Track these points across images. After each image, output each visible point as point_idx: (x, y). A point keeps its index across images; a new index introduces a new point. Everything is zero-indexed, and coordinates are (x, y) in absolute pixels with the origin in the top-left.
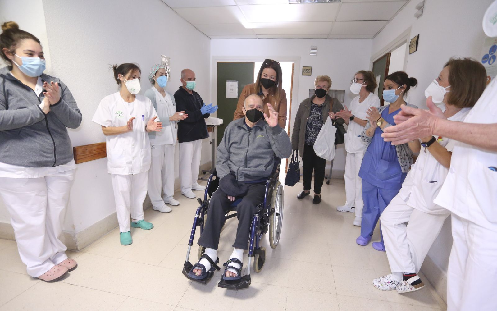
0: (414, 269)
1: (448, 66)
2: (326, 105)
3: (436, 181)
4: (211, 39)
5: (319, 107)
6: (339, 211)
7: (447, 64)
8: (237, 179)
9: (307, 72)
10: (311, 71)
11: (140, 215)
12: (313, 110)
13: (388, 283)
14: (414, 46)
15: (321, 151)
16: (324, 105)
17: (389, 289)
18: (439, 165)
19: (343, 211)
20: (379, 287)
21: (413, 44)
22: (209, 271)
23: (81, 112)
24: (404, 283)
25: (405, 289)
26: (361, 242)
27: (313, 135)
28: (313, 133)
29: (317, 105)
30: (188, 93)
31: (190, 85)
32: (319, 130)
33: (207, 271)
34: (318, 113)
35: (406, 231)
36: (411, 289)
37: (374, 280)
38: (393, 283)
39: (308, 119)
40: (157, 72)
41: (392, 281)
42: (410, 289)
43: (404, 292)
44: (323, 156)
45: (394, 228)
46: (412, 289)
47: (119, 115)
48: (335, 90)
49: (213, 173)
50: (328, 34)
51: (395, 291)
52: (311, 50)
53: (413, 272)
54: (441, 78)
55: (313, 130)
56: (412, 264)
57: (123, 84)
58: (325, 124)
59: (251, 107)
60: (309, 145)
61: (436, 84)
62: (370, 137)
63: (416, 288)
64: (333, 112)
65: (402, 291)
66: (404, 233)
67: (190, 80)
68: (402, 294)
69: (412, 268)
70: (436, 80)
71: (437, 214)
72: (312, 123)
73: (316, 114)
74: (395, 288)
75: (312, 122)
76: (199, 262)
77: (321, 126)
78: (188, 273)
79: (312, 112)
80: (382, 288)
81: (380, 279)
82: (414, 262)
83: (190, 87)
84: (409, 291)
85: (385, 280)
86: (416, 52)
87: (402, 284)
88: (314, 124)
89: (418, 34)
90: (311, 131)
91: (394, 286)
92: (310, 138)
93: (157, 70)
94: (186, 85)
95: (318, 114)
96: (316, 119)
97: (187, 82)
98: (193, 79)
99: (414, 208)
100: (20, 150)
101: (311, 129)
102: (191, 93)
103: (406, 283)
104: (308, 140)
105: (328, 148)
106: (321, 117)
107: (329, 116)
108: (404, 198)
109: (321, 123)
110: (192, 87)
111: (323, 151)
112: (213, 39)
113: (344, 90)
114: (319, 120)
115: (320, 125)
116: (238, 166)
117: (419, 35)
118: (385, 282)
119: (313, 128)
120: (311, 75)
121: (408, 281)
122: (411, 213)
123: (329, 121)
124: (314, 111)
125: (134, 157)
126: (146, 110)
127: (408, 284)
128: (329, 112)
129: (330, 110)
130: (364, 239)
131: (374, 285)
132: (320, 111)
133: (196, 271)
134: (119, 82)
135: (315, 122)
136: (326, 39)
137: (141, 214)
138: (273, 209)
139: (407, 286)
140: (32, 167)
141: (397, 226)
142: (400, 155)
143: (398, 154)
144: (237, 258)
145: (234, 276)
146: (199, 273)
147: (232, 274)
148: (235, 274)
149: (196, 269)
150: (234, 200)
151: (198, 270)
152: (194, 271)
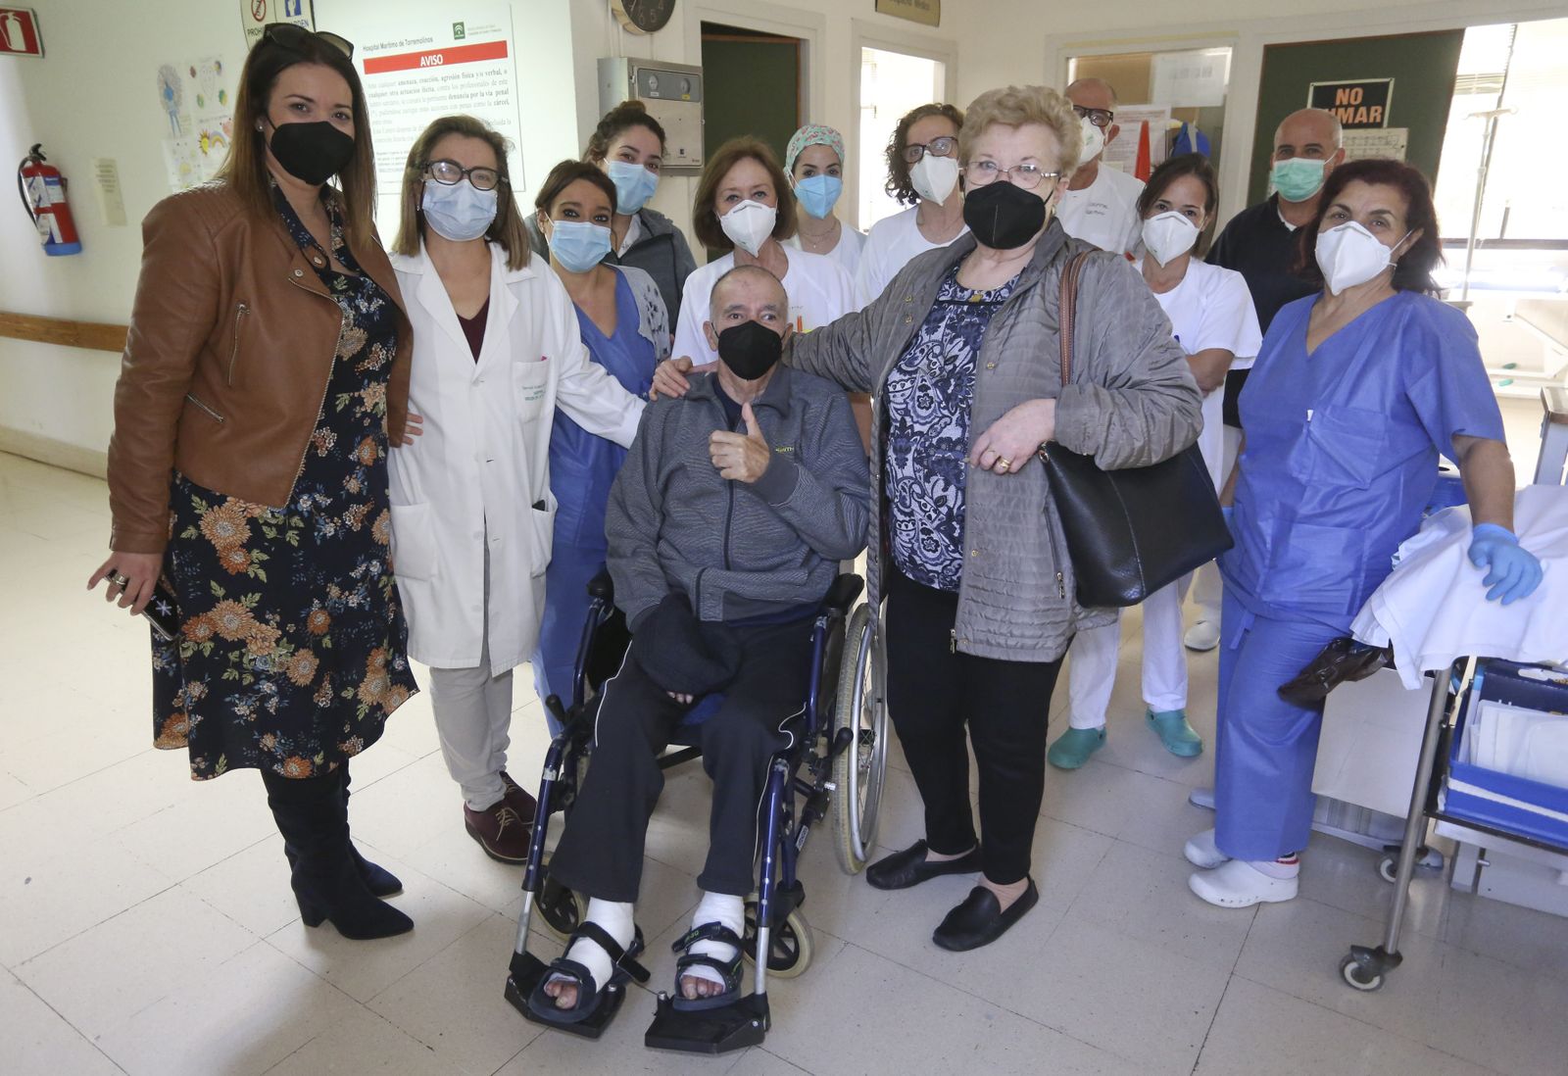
5: (978, 308)
8: (698, 612)
12: (936, 328)
22: (606, 987)
29: (969, 294)
33: (598, 988)
49: (602, 597)
59: (736, 316)
72: (909, 422)
76: (567, 953)
78: (527, 998)
88: (917, 428)
109: (961, 424)
116: (696, 566)
119: (910, 456)
124: (939, 333)
133: (557, 992)
135: (923, 413)
138: (845, 729)
144: (719, 923)
145: (715, 993)
146: (567, 1000)
147: (702, 989)
148: (714, 984)
149: (558, 982)
150: (689, 698)
151: (564, 985)
152: (548, 988)
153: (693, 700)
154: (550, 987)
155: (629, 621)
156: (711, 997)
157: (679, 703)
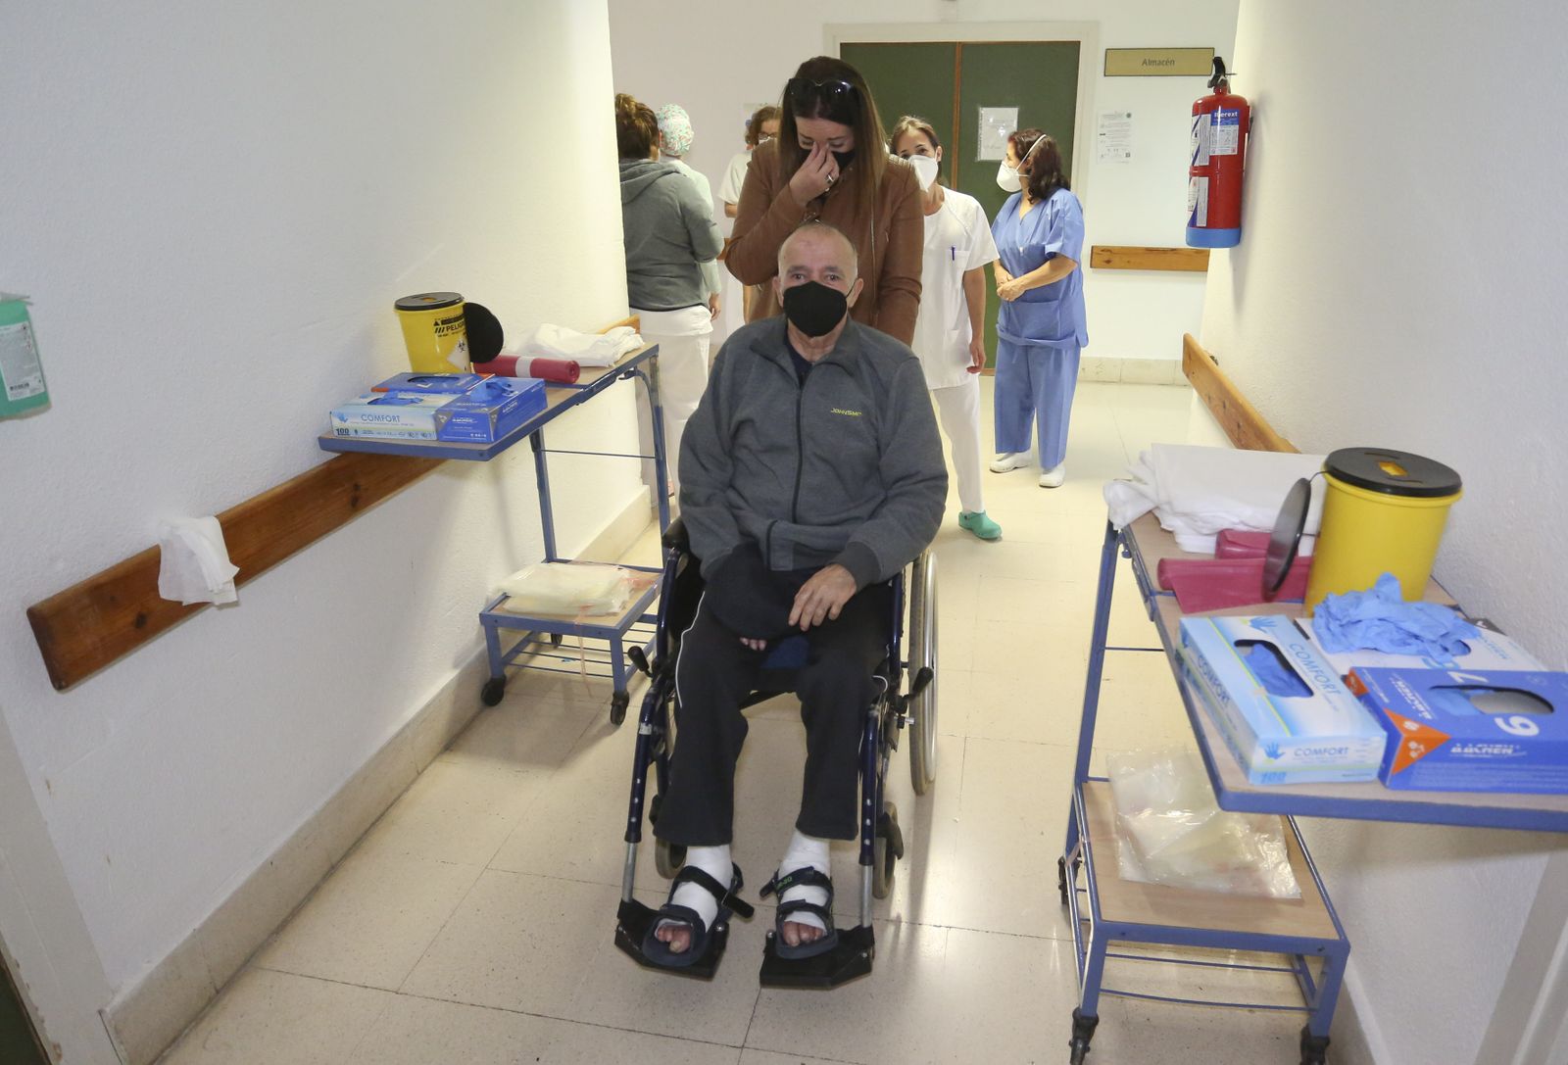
8: (769, 562)
22: (713, 925)
33: (707, 927)
49: (678, 547)
59: (798, 277)
76: (671, 898)
78: (640, 944)
133: (669, 937)
138: (924, 669)
144: (811, 868)
145: (816, 938)
146: (679, 944)
147: (805, 936)
148: (814, 928)
149: (668, 927)
150: (762, 645)
151: (675, 929)
152: (659, 934)
153: (766, 647)
154: (661, 933)
155: (703, 567)
156: (813, 942)
157: (752, 650)
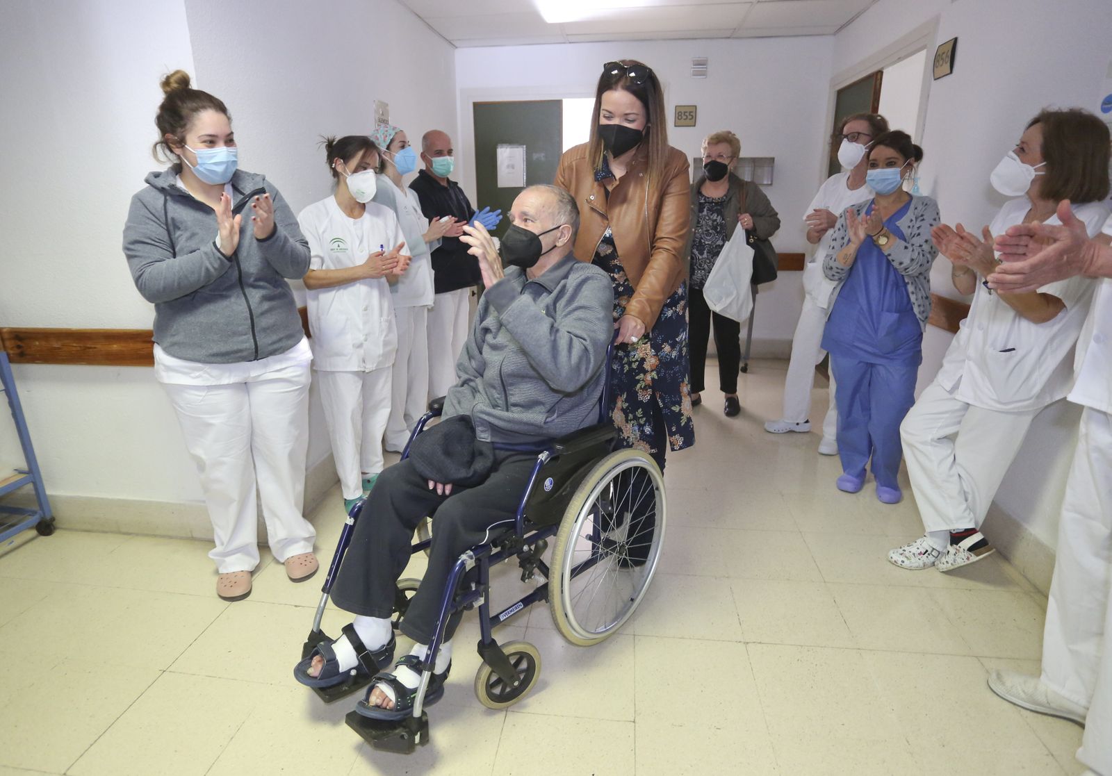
0: (973, 521)
1: (1038, 126)
2: (730, 199)
3: (1014, 349)
4: (456, 48)
5: (717, 204)
6: (770, 432)
7: (1035, 121)
8: (476, 433)
9: (685, 117)
10: (694, 115)
11: (377, 462)
12: (703, 211)
13: (920, 554)
14: (946, 63)
15: (720, 299)
16: (729, 197)
17: (922, 565)
18: (1019, 321)
19: (781, 431)
20: (903, 564)
21: (942, 59)
23: (310, 245)
24: (952, 549)
25: (955, 561)
26: (849, 486)
27: (706, 266)
28: (705, 263)
29: (711, 199)
30: (439, 184)
31: (441, 165)
32: (717, 254)
33: (343, 670)
34: (715, 218)
35: (953, 449)
36: (968, 558)
37: (891, 552)
38: (929, 554)
39: (695, 230)
40: (392, 141)
41: (927, 551)
42: (965, 559)
43: (952, 567)
44: (723, 310)
45: (930, 447)
46: (971, 558)
47: (339, 246)
48: (752, 158)
50: (735, 29)
51: (933, 568)
52: (694, 65)
53: (971, 526)
54: (1025, 149)
55: (705, 255)
56: (968, 511)
57: (341, 177)
58: (730, 241)
60: (697, 288)
61: (1015, 160)
62: (847, 268)
63: (977, 555)
64: (748, 214)
65: (949, 567)
66: (952, 453)
67: (440, 153)
68: (948, 573)
69: (968, 519)
70: (1013, 151)
71: (1016, 411)
73: (710, 219)
74: (933, 564)
75: (702, 238)
77: (723, 245)
79: (701, 214)
80: (909, 566)
81: (903, 548)
82: (971, 509)
83: (439, 171)
84: (962, 565)
85: (914, 549)
86: (951, 76)
87: (949, 552)
89: (954, 37)
90: (700, 257)
91: (931, 559)
92: (699, 274)
93: (391, 137)
94: (432, 166)
95: (716, 220)
96: (710, 231)
97: (434, 159)
98: (446, 152)
99: (970, 403)
100: (193, 331)
101: (702, 254)
102: (444, 184)
103: (956, 549)
104: (694, 277)
105: (735, 293)
106: (721, 225)
107: (739, 224)
108: (948, 386)
109: (723, 240)
110: (444, 171)
111: (724, 299)
112: (460, 47)
113: (771, 156)
114: (717, 232)
115: (720, 242)
117: (956, 39)
118: (914, 554)
120: (695, 126)
121: (960, 544)
122: (964, 415)
123: (739, 233)
124: (705, 212)
125: (366, 335)
126: (387, 233)
127: (961, 550)
128: (739, 215)
129: (740, 209)
130: (855, 479)
131: (893, 560)
132: (720, 213)
133: (314, 663)
134: (336, 174)
136: (728, 41)
137: (379, 459)
139: (960, 555)
140: (216, 363)
141: (936, 442)
142: (917, 300)
143: (913, 298)
145: (388, 707)
146: (314, 671)
147: (379, 701)
150: (448, 490)
